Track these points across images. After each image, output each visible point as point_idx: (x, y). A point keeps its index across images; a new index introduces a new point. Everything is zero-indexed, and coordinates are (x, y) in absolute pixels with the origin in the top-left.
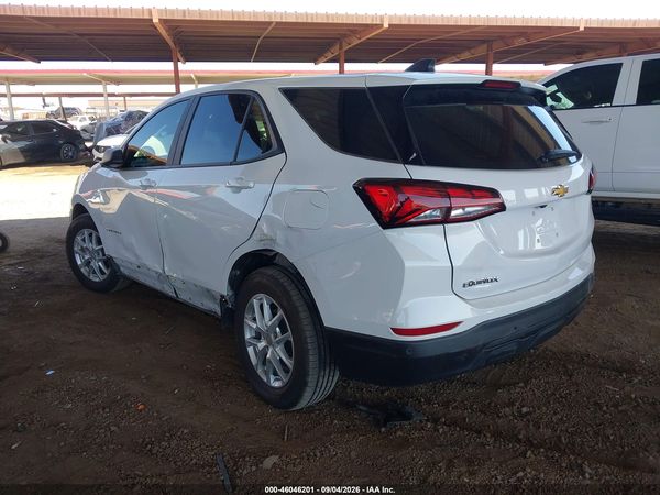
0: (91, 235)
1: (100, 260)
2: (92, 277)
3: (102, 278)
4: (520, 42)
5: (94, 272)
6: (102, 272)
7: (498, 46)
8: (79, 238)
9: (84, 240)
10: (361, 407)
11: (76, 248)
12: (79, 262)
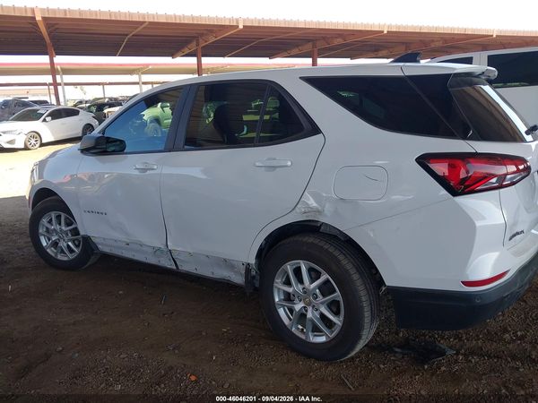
0: (58, 217)
1: (70, 240)
2: (60, 257)
3: (71, 256)
4: (339, 41)
5: (62, 251)
6: (71, 251)
7: (321, 45)
8: (44, 221)
9: (50, 222)
10: (397, 350)
11: (40, 231)
12: (44, 244)
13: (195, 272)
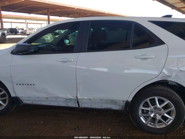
13: (90, 107)
